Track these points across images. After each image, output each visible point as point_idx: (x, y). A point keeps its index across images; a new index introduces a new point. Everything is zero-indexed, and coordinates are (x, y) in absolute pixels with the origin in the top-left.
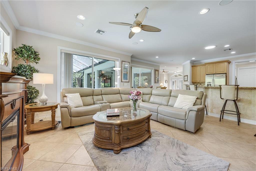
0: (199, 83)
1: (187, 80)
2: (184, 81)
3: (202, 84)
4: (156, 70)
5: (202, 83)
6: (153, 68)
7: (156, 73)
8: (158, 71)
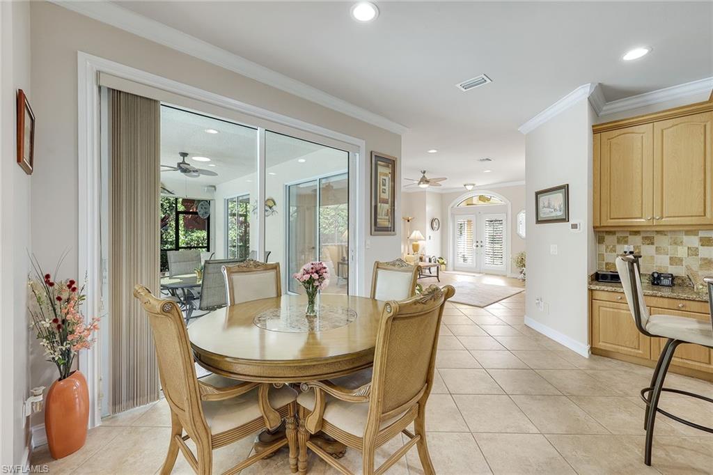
0: (637, 233)
1: (560, 214)
2: (538, 222)
3: (657, 238)
4: (379, 158)
5: (658, 232)
6: (362, 143)
7: (380, 178)
8: (392, 163)
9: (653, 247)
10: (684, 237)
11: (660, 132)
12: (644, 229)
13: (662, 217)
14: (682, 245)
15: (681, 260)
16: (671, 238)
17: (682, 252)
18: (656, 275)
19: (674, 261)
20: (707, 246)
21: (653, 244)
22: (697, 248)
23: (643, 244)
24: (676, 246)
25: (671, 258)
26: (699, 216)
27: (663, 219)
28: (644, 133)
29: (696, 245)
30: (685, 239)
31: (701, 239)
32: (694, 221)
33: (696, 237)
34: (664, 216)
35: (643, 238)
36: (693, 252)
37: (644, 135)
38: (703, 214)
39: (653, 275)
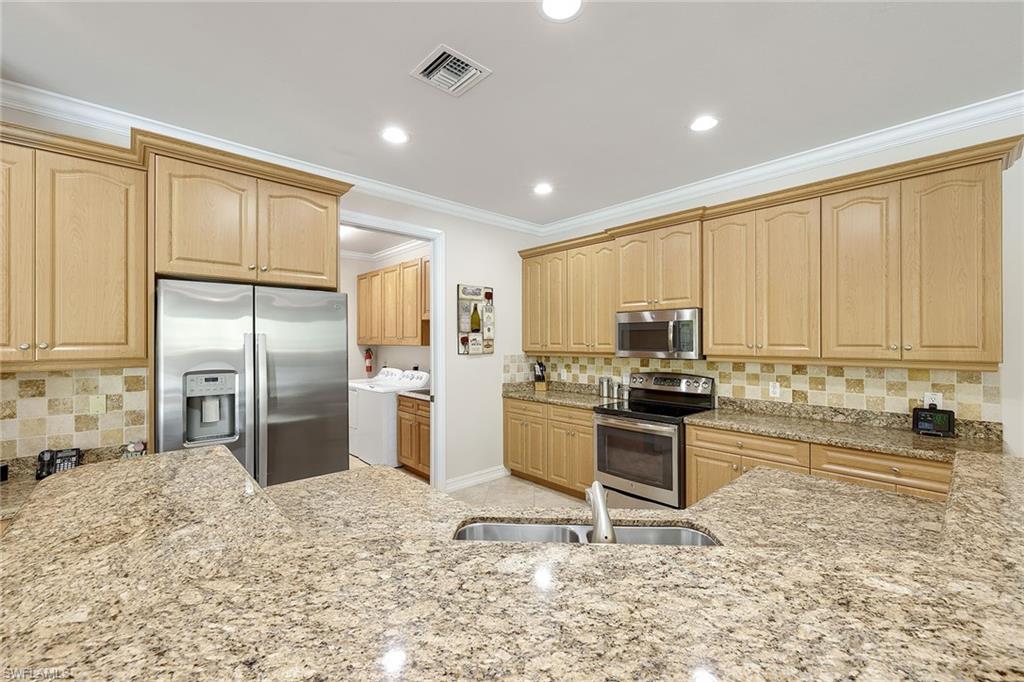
9: (43, 402)
10: (100, 377)
11: (49, 176)
12: (24, 368)
13: (53, 345)
14: (97, 393)
15: (95, 420)
16: (77, 381)
17: (96, 405)
18: (47, 457)
19: (85, 422)
20: (135, 390)
21: (42, 394)
22: (121, 396)
23: (21, 396)
24: (85, 396)
25: (78, 419)
26: (118, 344)
27: (56, 349)
28: (13, 163)
29: (120, 392)
30: (103, 381)
31: (127, 380)
32: (112, 351)
33: (119, 377)
34: (58, 341)
35: (21, 384)
36: (114, 402)
37: (13, 168)
38: (123, 341)
39: (40, 458)
